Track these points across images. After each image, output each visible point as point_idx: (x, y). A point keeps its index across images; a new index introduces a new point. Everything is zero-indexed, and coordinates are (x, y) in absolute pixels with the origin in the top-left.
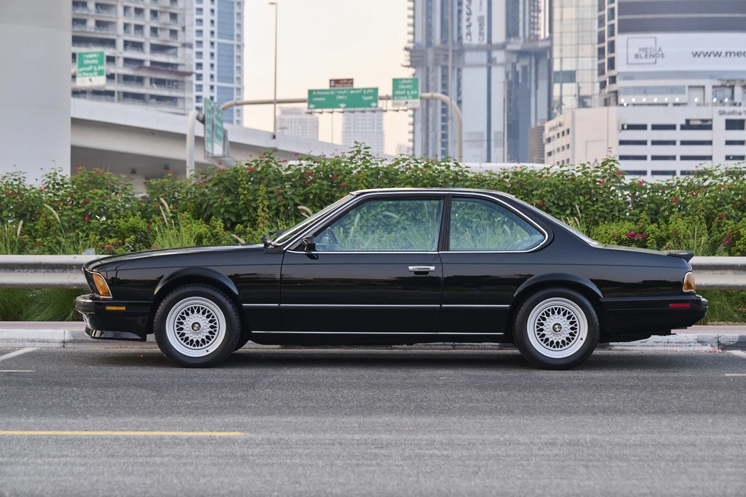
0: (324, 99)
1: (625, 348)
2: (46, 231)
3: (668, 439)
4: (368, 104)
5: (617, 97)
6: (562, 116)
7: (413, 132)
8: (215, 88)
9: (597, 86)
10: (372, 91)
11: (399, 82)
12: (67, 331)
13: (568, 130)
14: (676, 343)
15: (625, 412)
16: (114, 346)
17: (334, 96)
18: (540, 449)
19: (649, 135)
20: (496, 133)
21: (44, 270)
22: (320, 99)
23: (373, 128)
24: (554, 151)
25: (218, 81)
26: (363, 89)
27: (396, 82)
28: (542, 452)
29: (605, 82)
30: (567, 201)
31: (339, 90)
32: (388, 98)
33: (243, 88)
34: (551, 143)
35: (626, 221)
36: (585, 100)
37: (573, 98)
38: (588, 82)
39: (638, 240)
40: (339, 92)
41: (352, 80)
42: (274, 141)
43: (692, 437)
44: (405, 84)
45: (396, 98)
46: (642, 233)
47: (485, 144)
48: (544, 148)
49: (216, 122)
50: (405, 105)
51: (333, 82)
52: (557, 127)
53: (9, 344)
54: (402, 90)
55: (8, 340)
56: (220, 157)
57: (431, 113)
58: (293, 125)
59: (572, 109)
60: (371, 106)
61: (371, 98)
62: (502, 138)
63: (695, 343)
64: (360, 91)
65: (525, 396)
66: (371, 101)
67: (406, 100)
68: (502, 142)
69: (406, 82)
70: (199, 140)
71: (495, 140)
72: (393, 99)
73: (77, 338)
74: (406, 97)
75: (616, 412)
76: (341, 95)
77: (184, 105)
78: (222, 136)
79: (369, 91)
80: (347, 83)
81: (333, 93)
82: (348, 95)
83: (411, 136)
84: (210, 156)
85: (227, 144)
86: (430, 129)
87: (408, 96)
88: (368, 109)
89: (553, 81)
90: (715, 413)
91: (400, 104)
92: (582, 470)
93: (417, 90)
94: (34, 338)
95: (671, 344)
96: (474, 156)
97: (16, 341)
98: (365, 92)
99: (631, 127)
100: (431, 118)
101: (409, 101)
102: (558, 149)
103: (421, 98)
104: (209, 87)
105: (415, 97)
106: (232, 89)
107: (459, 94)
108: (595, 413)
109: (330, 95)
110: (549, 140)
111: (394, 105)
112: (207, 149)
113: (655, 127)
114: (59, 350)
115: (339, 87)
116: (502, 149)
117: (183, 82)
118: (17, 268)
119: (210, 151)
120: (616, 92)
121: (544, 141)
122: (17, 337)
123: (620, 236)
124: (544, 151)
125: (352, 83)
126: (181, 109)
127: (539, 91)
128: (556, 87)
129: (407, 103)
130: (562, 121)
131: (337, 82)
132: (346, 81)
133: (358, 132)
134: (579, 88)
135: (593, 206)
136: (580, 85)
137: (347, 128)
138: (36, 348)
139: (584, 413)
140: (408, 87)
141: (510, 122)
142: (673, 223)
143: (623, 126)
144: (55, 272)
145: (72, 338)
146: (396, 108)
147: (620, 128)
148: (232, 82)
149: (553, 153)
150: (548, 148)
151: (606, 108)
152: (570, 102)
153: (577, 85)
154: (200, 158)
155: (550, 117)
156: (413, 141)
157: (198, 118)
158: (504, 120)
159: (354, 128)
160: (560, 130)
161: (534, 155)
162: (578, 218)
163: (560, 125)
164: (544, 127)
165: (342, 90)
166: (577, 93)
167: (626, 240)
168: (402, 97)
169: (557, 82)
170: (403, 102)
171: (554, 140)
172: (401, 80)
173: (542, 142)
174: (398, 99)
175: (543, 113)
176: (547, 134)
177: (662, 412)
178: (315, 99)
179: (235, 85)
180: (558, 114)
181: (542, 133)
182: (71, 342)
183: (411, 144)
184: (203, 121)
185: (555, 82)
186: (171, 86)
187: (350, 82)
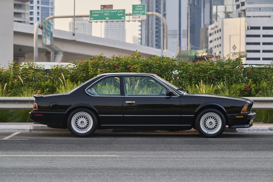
0: (98, 15)
1: (242, 132)
2: (12, 87)
3: (252, 157)
4: (120, 18)
5: (245, 13)
6: (217, 22)
7: (141, 30)
8: (40, 8)
9: (235, 7)
10: (122, 11)
11: (136, 6)
12: (31, 126)
13: (220, 30)
14: (261, 130)
15: (239, 150)
16: (50, 132)
17: (103, 14)
18: (212, 159)
19: (261, 32)
20: (183, 30)
21: (18, 103)
22: (96, 15)
23: (120, 27)
24: (213, 40)
25: (42, 4)
26: (117, 10)
27: (134, 7)
28: (213, 160)
29: (239, 5)
30: (221, 76)
31: (106, 11)
32: (130, 15)
33: (54, 8)
34: (212, 36)
35: (244, 83)
36: (229, 14)
37: (223, 13)
38: (230, 5)
39: (248, 90)
40: (106, 12)
41: (112, 5)
42: (74, 37)
43: (260, 156)
44: (139, 8)
45: (134, 14)
46: (250, 88)
47: (178, 36)
48: (208, 38)
49: (47, 28)
50: (139, 18)
51: (102, 7)
52: (214, 28)
53: (10, 131)
54: (137, 10)
55: (9, 129)
56: (50, 46)
57: (150, 20)
58: (79, 26)
59: (222, 18)
60: (122, 19)
61: (122, 14)
62: (187, 33)
63: (268, 130)
64: (116, 11)
65: (206, 146)
66: (122, 16)
67: (139, 16)
68: (186, 36)
69: (139, 7)
70: (40, 37)
71: (183, 34)
72: (133, 15)
73: (35, 129)
74: (139, 14)
75: (236, 150)
76: (107, 13)
77: (25, 17)
78: (50, 35)
79: (120, 11)
80: (109, 7)
81: (102, 12)
82: (110, 13)
83: (140, 32)
84: (45, 45)
85: (52, 39)
86: (150, 29)
87: (140, 14)
88: (120, 20)
89: (212, 5)
90: (269, 151)
91: (136, 18)
92: (225, 163)
93: (145, 11)
94: (19, 128)
95: (259, 130)
96: (172, 43)
97: (12, 129)
98: (118, 11)
99: (252, 28)
100: (150, 23)
101: (141, 16)
102: (215, 39)
103: (147, 15)
104: (36, 7)
105: (144, 14)
106: (48, 8)
107: (165, 10)
108: (230, 151)
109: (101, 13)
110: (211, 35)
111: (133, 18)
112: (43, 42)
113: (264, 28)
114: (29, 133)
115: (105, 9)
116: (186, 39)
117: (24, 5)
118: (7, 102)
119: (45, 43)
120: (244, 11)
121: (208, 35)
122: (13, 128)
123: (241, 89)
124: (208, 40)
125: (112, 7)
126: (24, 19)
127: (205, 9)
128: (214, 8)
129: (140, 17)
130: (217, 25)
131: (105, 6)
132: (109, 6)
133: (112, 30)
134: (226, 8)
135: (231, 78)
136: (227, 6)
137: (107, 28)
138: (20, 132)
139: (226, 151)
140: (140, 9)
141: (191, 25)
142: (262, 83)
143: (248, 27)
144: (22, 103)
145: (33, 129)
146: (134, 20)
147: (247, 29)
148: (49, 5)
149: (212, 41)
150: (210, 39)
151: (239, 18)
152: (221, 15)
153: (225, 6)
154: (40, 46)
155: (211, 23)
156: (141, 35)
157: (39, 27)
158: (188, 24)
159: (110, 27)
160: (216, 29)
161: (203, 44)
162: (225, 82)
163: (216, 27)
164: (208, 28)
165: (107, 11)
166: (225, 11)
167: (243, 90)
168: (137, 15)
169: (215, 5)
170: (138, 17)
171: (213, 35)
172: (137, 5)
173: (207, 35)
174: (135, 15)
175: (207, 21)
176: (210, 31)
177: (252, 150)
178: (93, 15)
179: (50, 6)
180: (215, 21)
181: (207, 31)
182: (33, 130)
183: (140, 36)
184: (42, 28)
185: (213, 5)
186: (18, 7)
187: (111, 6)
